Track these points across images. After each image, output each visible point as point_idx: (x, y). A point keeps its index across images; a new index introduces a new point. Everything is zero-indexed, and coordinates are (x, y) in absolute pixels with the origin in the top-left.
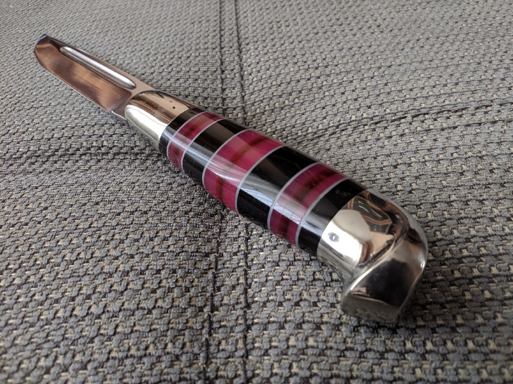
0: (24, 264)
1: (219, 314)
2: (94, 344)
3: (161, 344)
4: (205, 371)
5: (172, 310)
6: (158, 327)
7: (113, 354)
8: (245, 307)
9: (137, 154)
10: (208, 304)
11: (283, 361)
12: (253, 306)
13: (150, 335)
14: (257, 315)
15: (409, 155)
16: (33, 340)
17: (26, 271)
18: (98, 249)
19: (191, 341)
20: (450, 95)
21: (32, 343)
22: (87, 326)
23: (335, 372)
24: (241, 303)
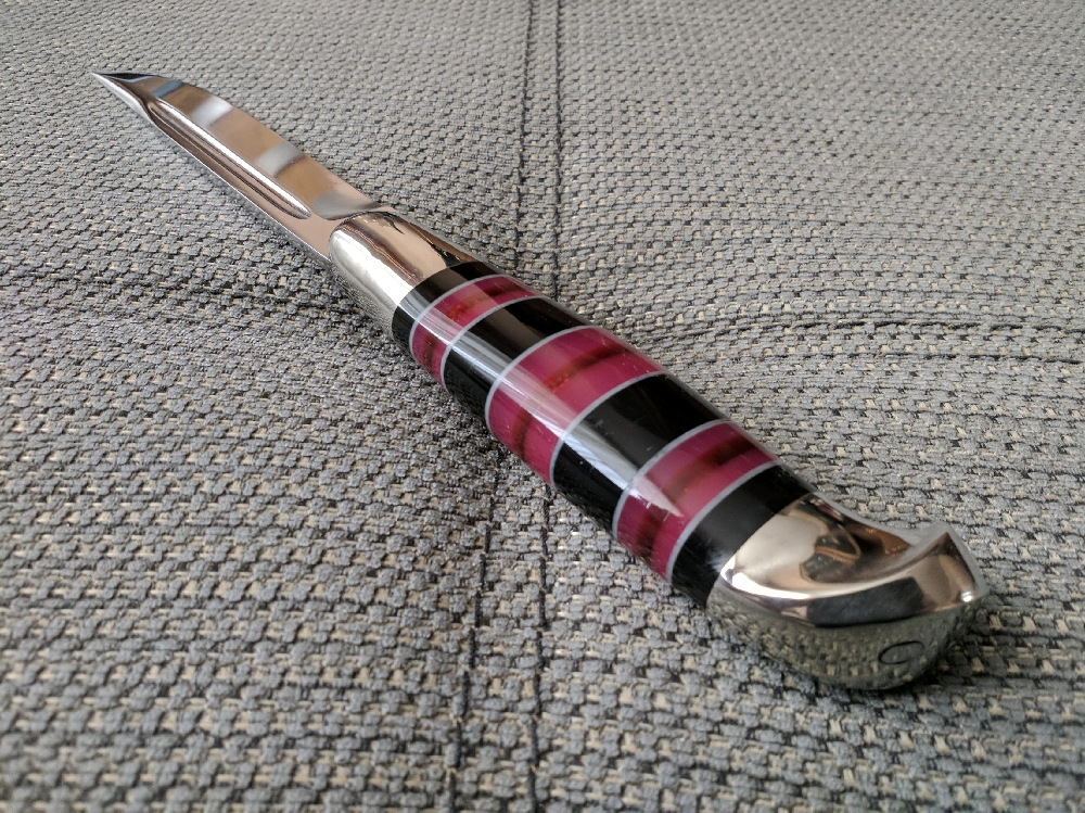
0: (119, 489)
1: (489, 632)
2: (254, 655)
3: (381, 671)
4: (459, 730)
5: (406, 611)
6: (377, 638)
7: (291, 677)
8: (540, 626)
10: (470, 609)
11: (607, 729)
12: (554, 625)
13: (362, 650)
14: (561, 643)
15: (863, 393)
16: (135, 632)
17: (122, 501)
18: (268, 480)
19: (437, 673)
20: (949, 295)
21: (134, 636)
22: (241, 619)
23: (701, 758)
24: (532, 617)
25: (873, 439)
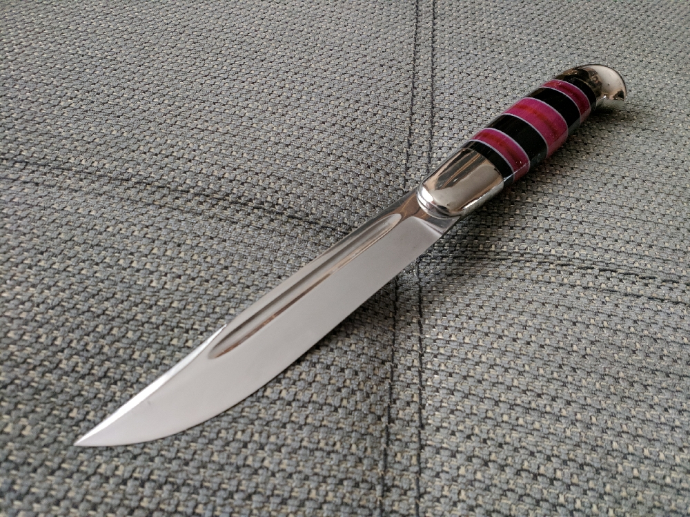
1: (395, 427)
2: (286, 430)
3: (346, 444)
4: (383, 478)
5: (356, 413)
6: (344, 426)
7: (304, 443)
8: (419, 427)
9: (311, 223)
10: (385, 414)
11: (453, 486)
12: (427, 427)
13: (337, 432)
14: (430, 437)
19: (372, 447)
20: (642, 257)
21: (228, 415)
22: (279, 410)
23: (497, 507)
24: (415, 421)
25: (592, 343)
